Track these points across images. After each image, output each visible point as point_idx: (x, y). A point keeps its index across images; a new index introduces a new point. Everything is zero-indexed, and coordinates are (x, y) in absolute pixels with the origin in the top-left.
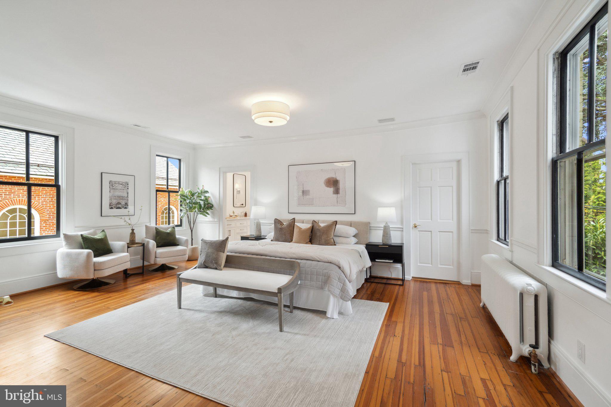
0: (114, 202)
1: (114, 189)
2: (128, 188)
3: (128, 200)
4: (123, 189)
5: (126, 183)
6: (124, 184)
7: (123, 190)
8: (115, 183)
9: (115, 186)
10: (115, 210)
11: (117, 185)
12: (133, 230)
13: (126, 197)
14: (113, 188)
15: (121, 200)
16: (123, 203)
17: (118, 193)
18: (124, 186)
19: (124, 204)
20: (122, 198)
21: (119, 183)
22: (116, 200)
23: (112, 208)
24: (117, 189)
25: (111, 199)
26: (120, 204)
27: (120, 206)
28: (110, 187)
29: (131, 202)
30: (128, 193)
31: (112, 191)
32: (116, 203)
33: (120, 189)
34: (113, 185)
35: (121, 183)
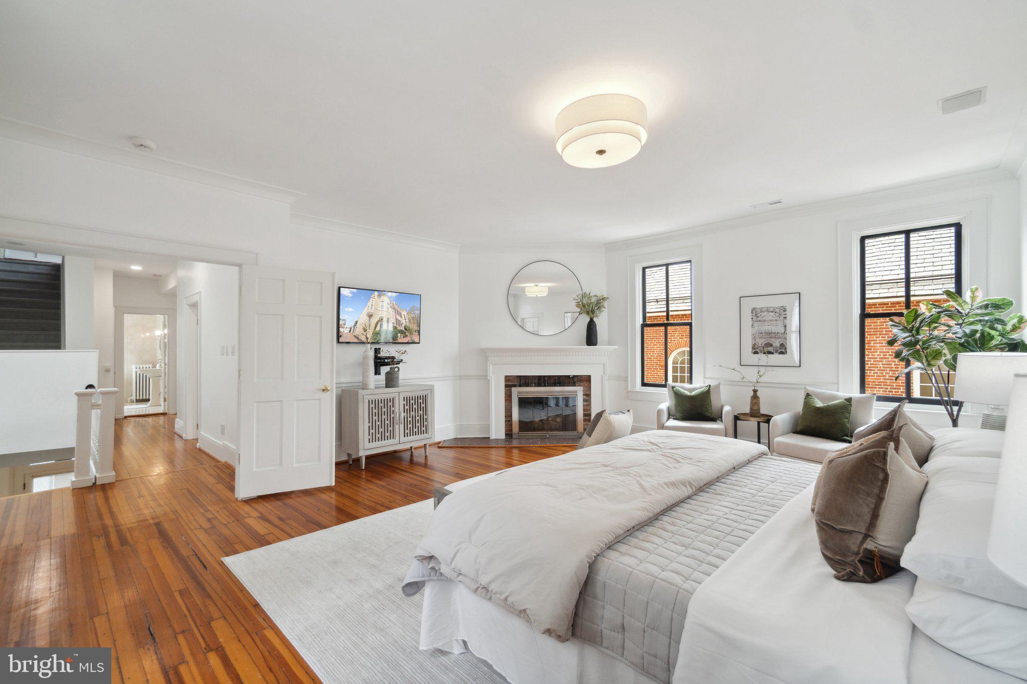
0: (761, 342)
1: (760, 321)
2: (786, 318)
3: (786, 339)
4: (777, 320)
5: (782, 308)
6: (778, 310)
7: (775, 322)
8: (761, 311)
9: (761, 316)
10: (762, 356)
11: (765, 313)
12: (755, 391)
13: (782, 334)
14: (758, 319)
15: (773, 340)
16: (777, 343)
17: (766, 328)
18: (778, 315)
19: (778, 345)
20: (775, 335)
21: (768, 310)
22: (764, 340)
23: (756, 353)
24: (765, 321)
25: (754, 338)
26: (771, 345)
27: (770, 349)
28: (752, 318)
29: (793, 342)
30: (785, 326)
31: (756, 324)
32: (763, 344)
33: (771, 321)
34: (758, 315)
35: (772, 310)
